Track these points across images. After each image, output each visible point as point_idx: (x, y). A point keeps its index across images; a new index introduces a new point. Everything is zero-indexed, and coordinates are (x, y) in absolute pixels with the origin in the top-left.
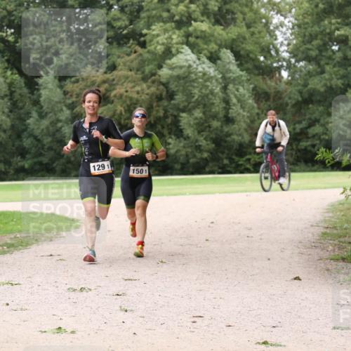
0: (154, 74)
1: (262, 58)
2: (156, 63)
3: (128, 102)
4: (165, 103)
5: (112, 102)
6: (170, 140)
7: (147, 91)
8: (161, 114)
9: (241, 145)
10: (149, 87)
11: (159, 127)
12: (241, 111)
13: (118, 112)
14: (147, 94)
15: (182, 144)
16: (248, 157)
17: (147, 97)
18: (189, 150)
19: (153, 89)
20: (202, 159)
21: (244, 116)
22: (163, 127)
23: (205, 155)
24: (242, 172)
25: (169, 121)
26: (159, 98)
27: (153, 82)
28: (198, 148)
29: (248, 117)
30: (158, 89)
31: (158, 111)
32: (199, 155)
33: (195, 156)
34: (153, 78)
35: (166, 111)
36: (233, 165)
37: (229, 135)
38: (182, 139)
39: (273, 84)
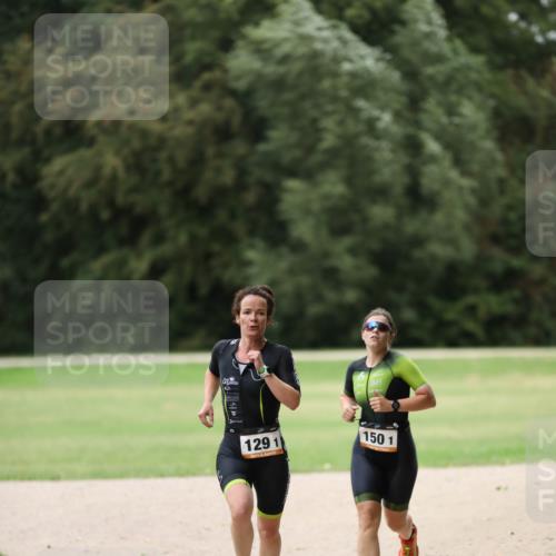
0: (208, 67)
1: (513, 17)
2: (216, 34)
3: (136, 144)
4: (239, 147)
5: (91, 142)
6: (251, 255)
7: (189, 115)
8: (228, 177)
9: (452, 268)
10: (194, 103)
11: (222, 216)
12: (454, 174)
13: (107, 171)
14: (191, 123)
15: (283, 265)
16: (470, 299)
17: (190, 130)
18: (305, 280)
19: (205, 108)
20: (341, 307)
21: (461, 188)
22: (233, 216)
23: (351, 296)
24: (452, 343)
25: (250, 197)
26: (223, 133)
27: (207, 87)
28: (331, 275)
29: (473, 191)
30: (219, 108)
31: (218, 170)
32: (331, 296)
33: (319, 298)
34: (206, 76)
35: (242, 172)
36: (430, 323)
37: (418, 241)
38: (284, 250)
39: (545, 93)
